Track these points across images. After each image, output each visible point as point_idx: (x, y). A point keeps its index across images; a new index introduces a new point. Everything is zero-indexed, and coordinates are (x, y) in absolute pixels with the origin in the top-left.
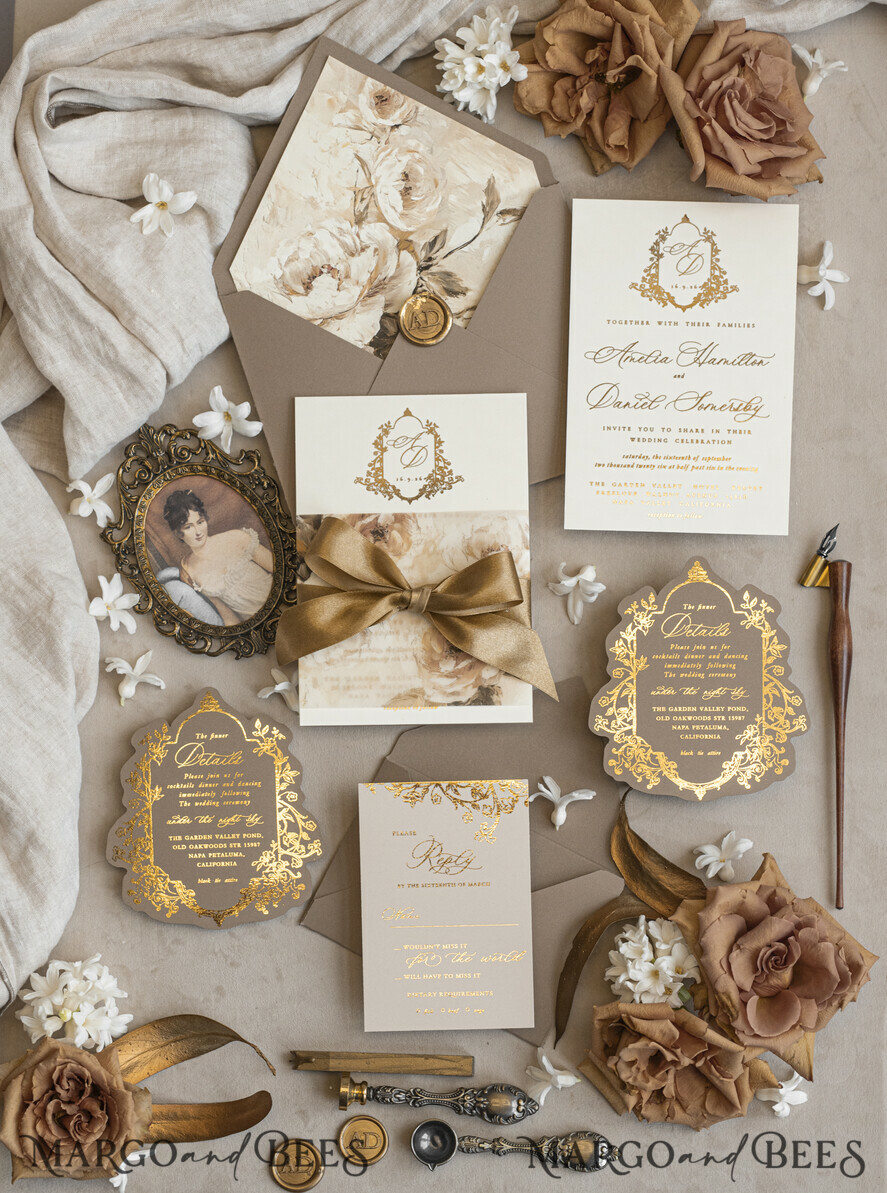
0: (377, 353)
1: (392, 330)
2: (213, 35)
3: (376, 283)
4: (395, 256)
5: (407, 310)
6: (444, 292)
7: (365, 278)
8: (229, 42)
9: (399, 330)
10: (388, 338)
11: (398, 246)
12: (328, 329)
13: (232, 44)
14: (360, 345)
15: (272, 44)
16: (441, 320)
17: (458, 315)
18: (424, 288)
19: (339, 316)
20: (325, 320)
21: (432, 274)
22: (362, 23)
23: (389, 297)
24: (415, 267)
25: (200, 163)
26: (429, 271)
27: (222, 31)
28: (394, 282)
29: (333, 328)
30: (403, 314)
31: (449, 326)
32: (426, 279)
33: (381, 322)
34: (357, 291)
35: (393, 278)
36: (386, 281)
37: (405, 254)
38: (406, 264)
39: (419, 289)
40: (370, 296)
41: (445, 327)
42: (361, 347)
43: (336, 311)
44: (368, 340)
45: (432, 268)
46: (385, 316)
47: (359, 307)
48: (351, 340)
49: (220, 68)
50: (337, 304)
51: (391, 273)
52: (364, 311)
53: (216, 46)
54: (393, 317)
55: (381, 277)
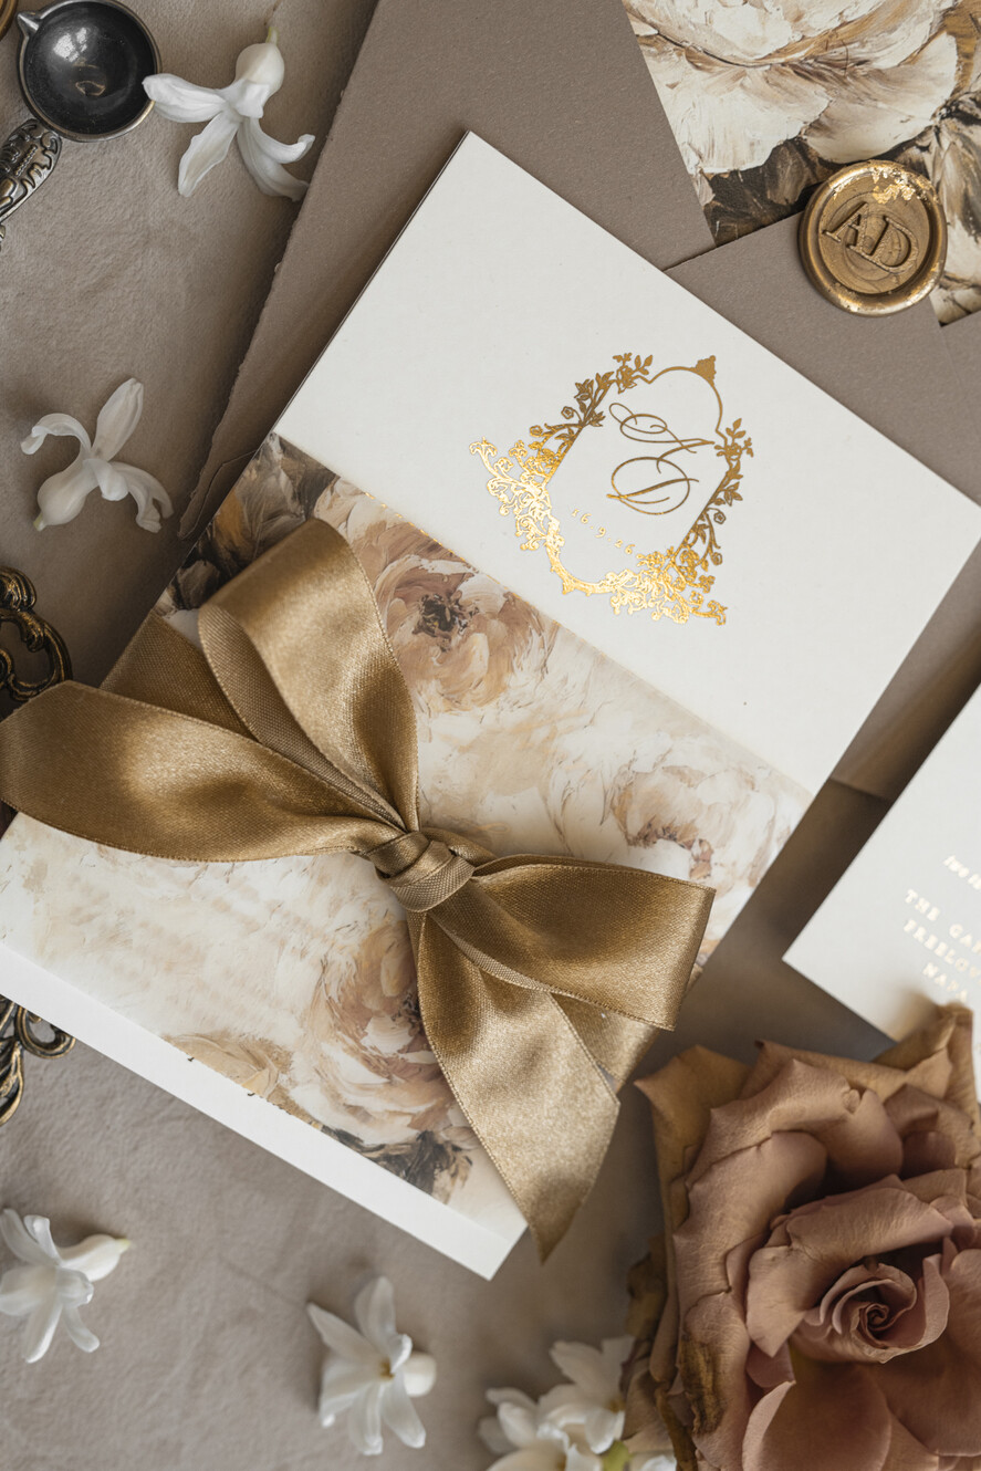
0: (712, 214)
1: (786, 190)
3: (837, 53)
4: (923, 31)
5: (855, 183)
6: (958, 205)
7: (822, 21)
9: (802, 204)
10: (763, 198)
11: (946, 14)
12: (651, 63)
14: (691, 164)
16: (907, 270)
17: (946, 281)
18: (928, 158)
19: (700, 59)
20: (662, 38)
21: (967, 142)
23: (836, 111)
24: (945, 94)
26: (966, 131)
28: (876, 87)
29: (664, 71)
30: (841, 182)
31: (915, 298)
32: (946, 142)
33: (776, 150)
34: (781, 34)
35: (880, 75)
36: (862, 70)
37: (946, 45)
38: (933, 71)
39: (914, 152)
40: (800, 71)
41: (904, 290)
42: (691, 170)
43: (704, 41)
44: (714, 168)
45: (973, 128)
46: (796, 146)
47: (755, 77)
48: (681, 138)
50: (718, 27)
51: (886, 61)
52: (761, 95)
54: (811, 165)
55: (857, 51)
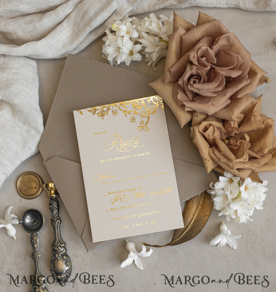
2: (14, 16)
8: (20, 20)
13: (22, 21)
15: (41, 19)
22: (87, 7)
25: (5, 79)
27: (18, 14)
49: (16, 33)
53: (13, 22)
